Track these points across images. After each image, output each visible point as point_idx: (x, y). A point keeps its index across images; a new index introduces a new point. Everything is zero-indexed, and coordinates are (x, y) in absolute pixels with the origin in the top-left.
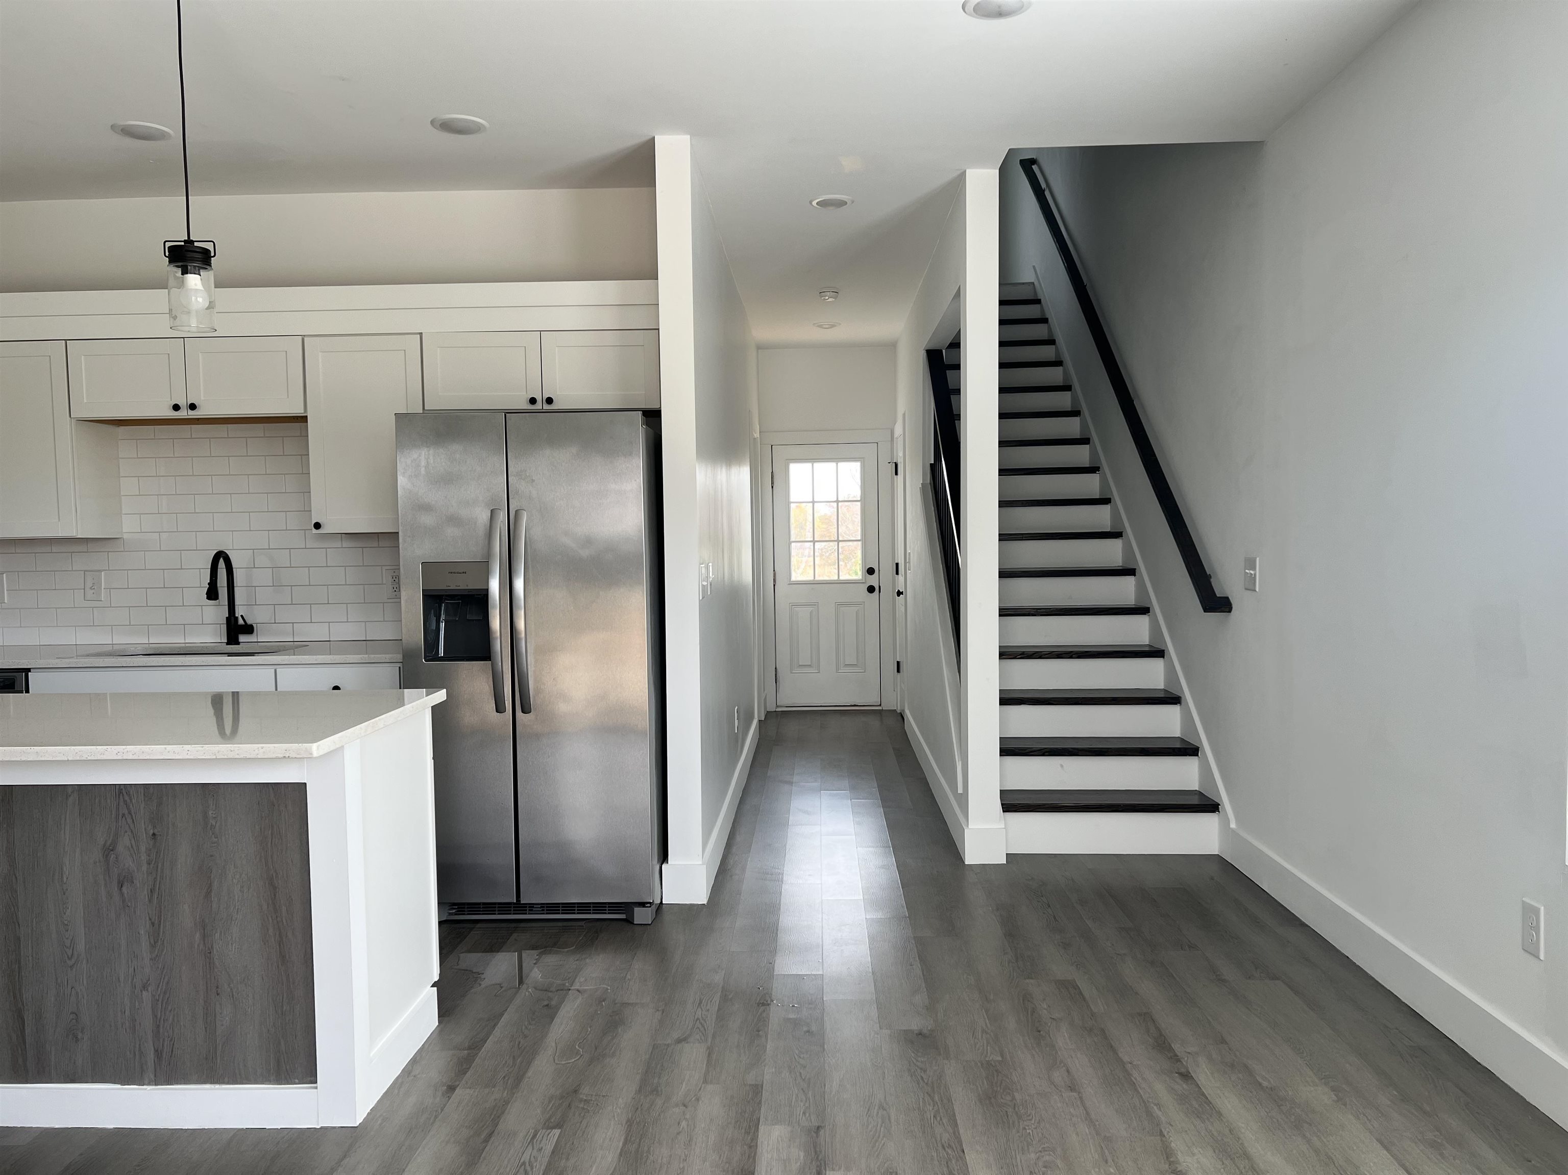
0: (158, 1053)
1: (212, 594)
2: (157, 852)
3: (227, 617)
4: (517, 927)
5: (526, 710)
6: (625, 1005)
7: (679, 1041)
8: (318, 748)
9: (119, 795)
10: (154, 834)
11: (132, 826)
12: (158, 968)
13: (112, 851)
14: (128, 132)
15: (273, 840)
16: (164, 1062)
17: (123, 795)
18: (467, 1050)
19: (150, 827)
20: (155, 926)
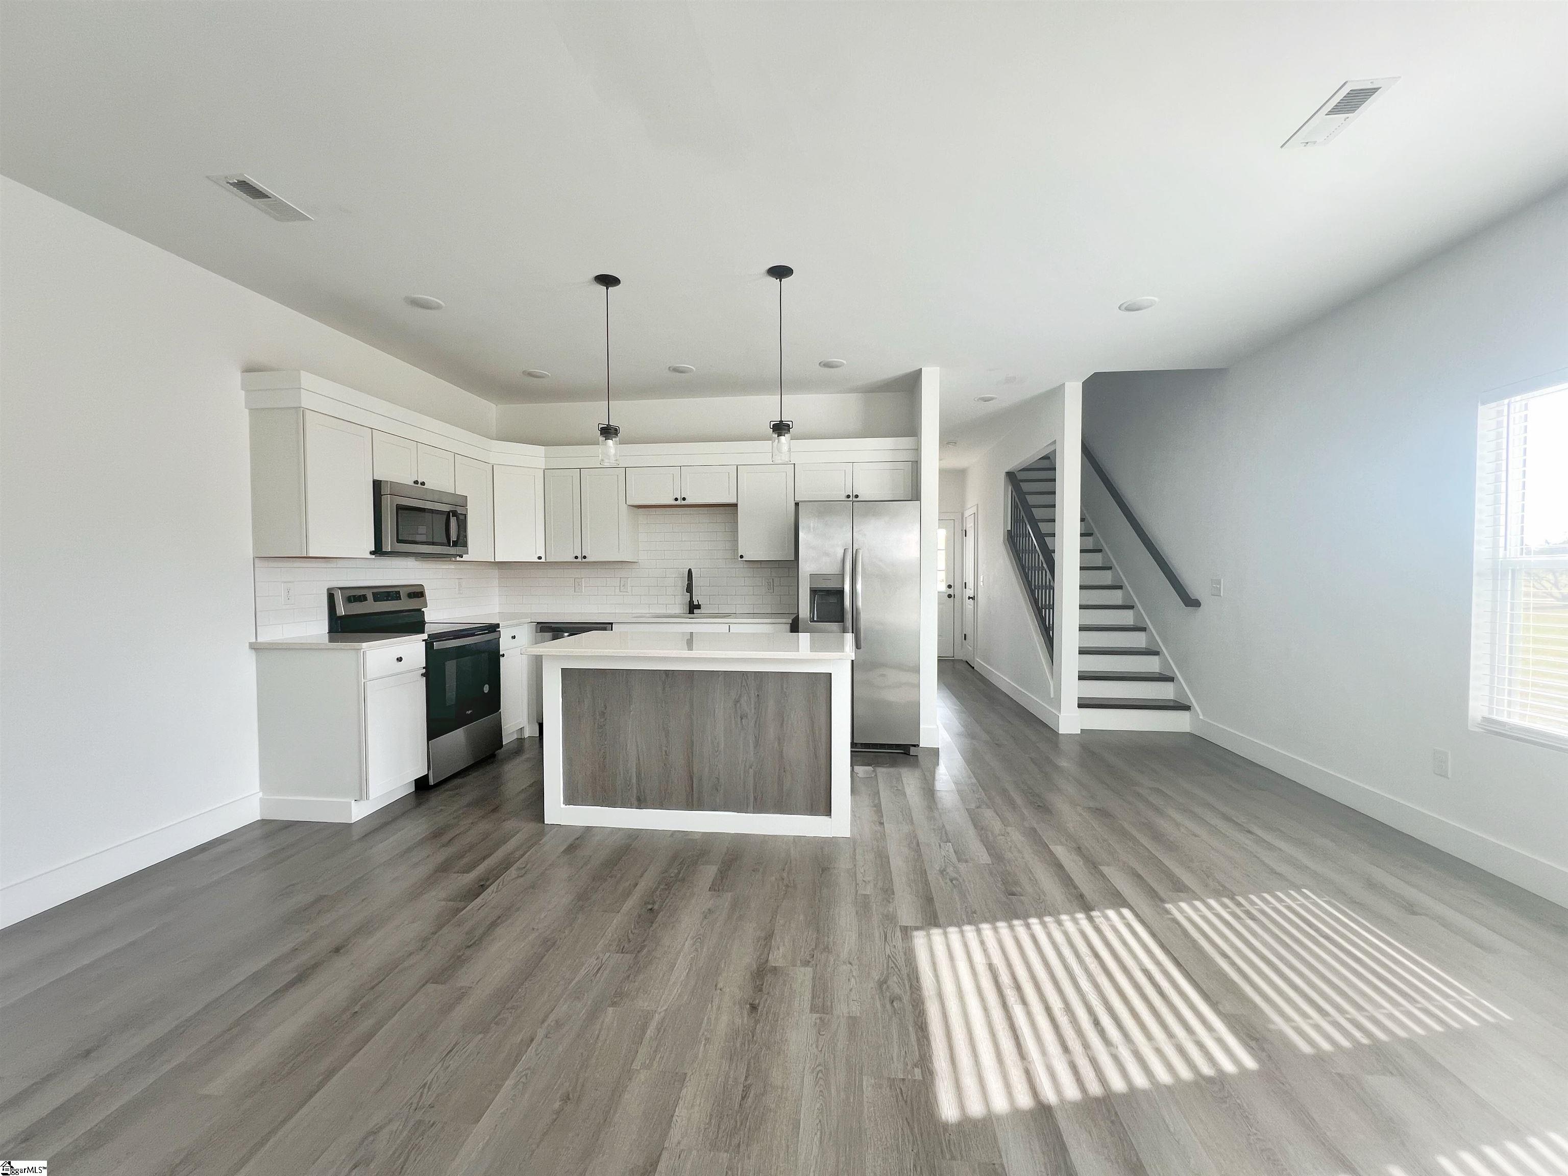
1: (689, 589)
2: (759, 703)
3: (690, 601)
5: (859, 647)
10: (758, 695)
11: (748, 691)
12: (757, 757)
13: (738, 702)
14: (675, 369)
16: (758, 803)
17: (745, 677)
19: (756, 692)
20: (757, 738)
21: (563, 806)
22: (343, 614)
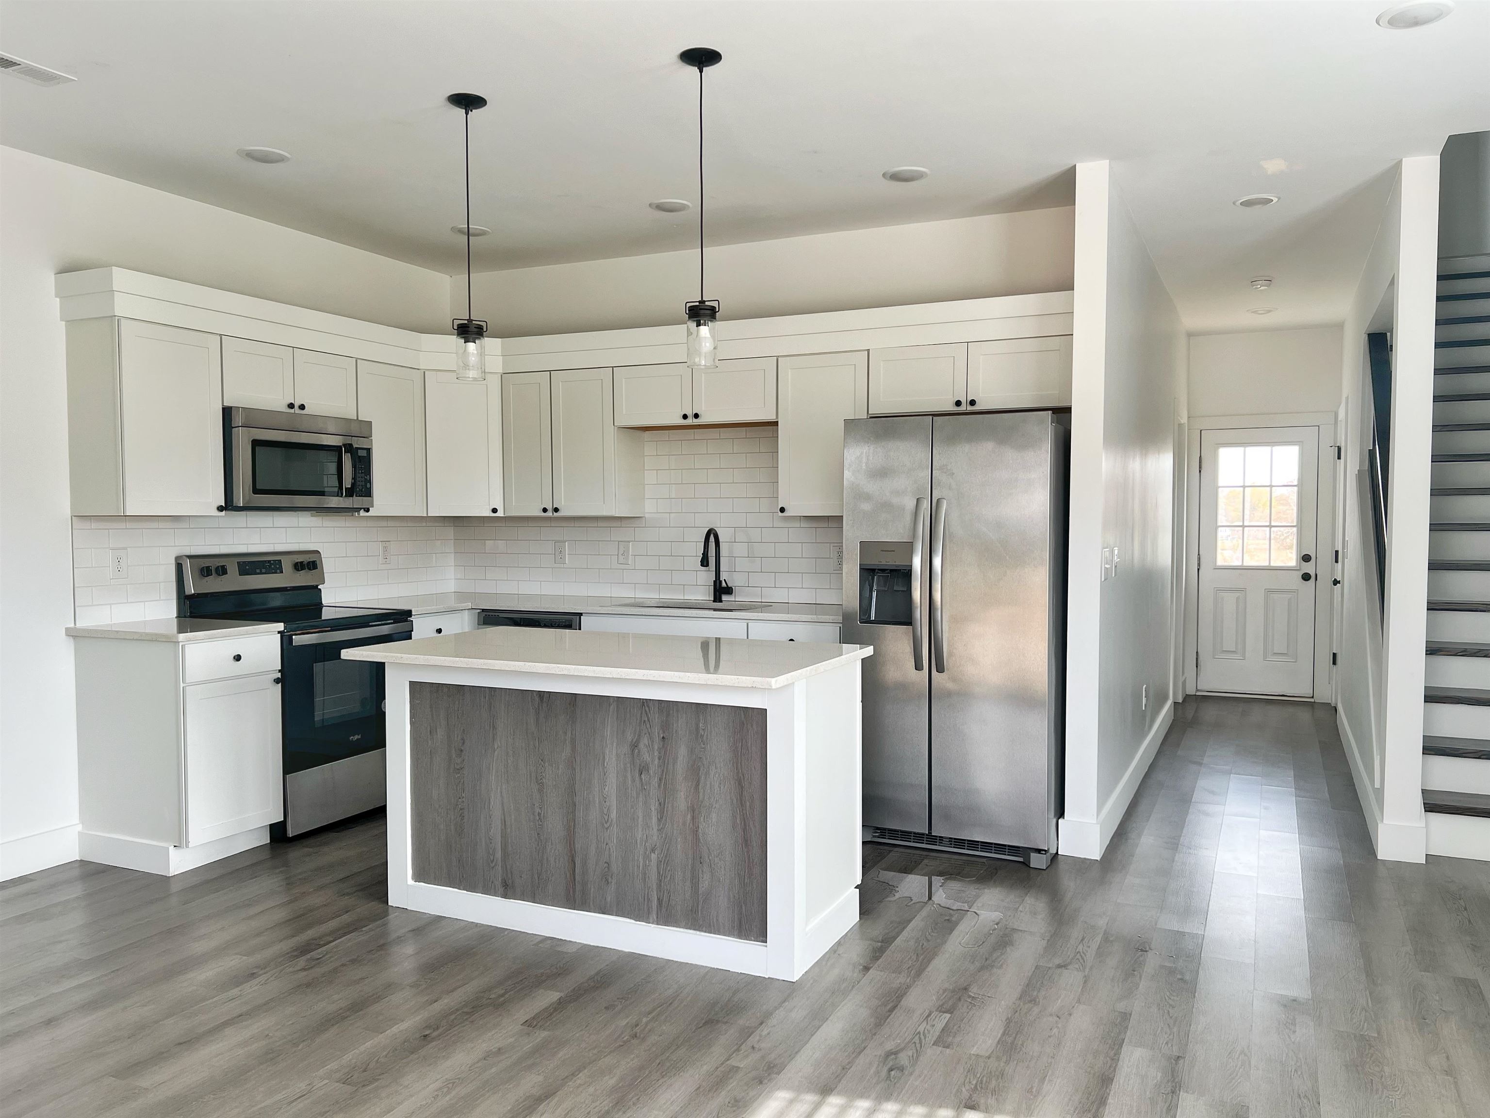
0: (660, 901)
1: (705, 562)
2: (665, 751)
3: (714, 581)
4: (928, 856)
5: (940, 669)
6: (1014, 930)
7: (1059, 966)
8: (777, 682)
9: (642, 707)
10: (663, 738)
11: (650, 731)
12: (662, 837)
13: (636, 747)
14: (660, 207)
15: (743, 750)
16: (663, 909)
17: (645, 707)
18: (881, 942)
19: (661, 731)
20: (662, 805)
21: (410, 882)
22: (193, 592)
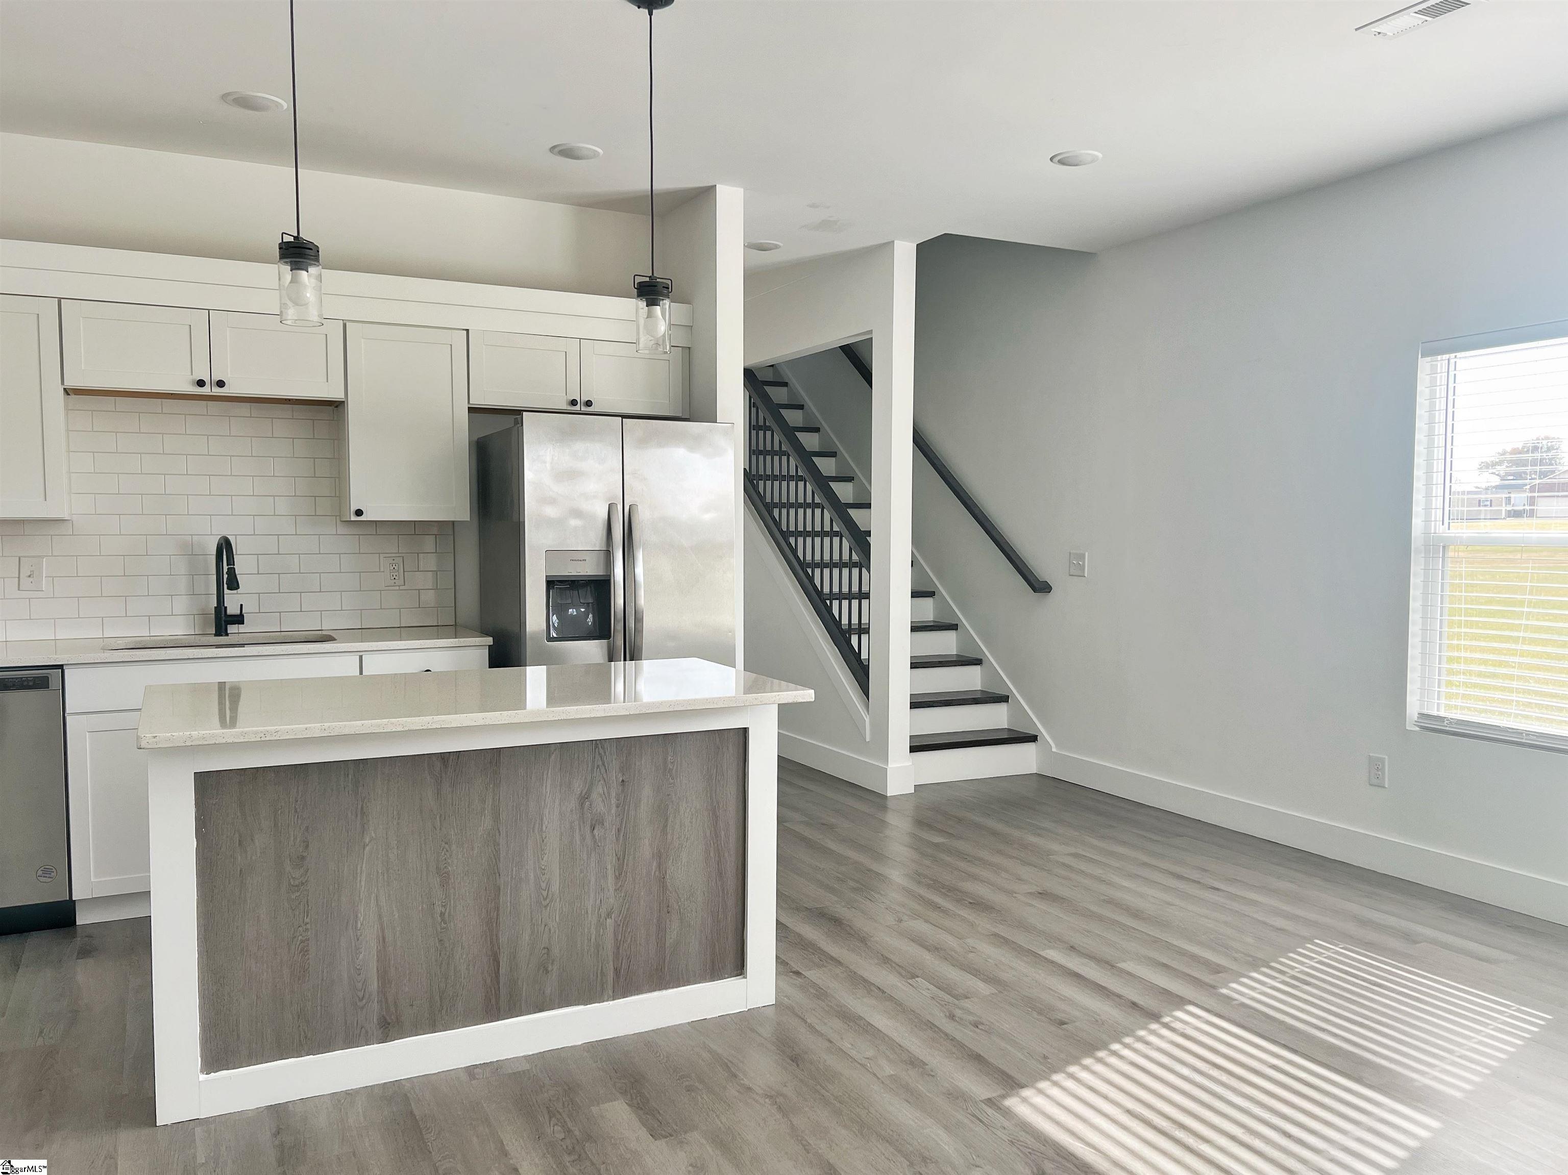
0: (617, 971)
2: (625, 796)
9: (595, 749)
10: (623, 781)
11: (605, 777)
12: (621, 897)
13: (587, 799)
16: (621, 979)
17: (598, 749)
19: (620, 775)
20: (621, 860)
21: (200, 1077)
